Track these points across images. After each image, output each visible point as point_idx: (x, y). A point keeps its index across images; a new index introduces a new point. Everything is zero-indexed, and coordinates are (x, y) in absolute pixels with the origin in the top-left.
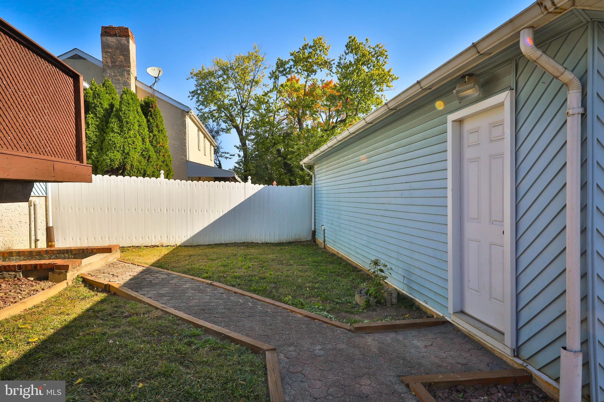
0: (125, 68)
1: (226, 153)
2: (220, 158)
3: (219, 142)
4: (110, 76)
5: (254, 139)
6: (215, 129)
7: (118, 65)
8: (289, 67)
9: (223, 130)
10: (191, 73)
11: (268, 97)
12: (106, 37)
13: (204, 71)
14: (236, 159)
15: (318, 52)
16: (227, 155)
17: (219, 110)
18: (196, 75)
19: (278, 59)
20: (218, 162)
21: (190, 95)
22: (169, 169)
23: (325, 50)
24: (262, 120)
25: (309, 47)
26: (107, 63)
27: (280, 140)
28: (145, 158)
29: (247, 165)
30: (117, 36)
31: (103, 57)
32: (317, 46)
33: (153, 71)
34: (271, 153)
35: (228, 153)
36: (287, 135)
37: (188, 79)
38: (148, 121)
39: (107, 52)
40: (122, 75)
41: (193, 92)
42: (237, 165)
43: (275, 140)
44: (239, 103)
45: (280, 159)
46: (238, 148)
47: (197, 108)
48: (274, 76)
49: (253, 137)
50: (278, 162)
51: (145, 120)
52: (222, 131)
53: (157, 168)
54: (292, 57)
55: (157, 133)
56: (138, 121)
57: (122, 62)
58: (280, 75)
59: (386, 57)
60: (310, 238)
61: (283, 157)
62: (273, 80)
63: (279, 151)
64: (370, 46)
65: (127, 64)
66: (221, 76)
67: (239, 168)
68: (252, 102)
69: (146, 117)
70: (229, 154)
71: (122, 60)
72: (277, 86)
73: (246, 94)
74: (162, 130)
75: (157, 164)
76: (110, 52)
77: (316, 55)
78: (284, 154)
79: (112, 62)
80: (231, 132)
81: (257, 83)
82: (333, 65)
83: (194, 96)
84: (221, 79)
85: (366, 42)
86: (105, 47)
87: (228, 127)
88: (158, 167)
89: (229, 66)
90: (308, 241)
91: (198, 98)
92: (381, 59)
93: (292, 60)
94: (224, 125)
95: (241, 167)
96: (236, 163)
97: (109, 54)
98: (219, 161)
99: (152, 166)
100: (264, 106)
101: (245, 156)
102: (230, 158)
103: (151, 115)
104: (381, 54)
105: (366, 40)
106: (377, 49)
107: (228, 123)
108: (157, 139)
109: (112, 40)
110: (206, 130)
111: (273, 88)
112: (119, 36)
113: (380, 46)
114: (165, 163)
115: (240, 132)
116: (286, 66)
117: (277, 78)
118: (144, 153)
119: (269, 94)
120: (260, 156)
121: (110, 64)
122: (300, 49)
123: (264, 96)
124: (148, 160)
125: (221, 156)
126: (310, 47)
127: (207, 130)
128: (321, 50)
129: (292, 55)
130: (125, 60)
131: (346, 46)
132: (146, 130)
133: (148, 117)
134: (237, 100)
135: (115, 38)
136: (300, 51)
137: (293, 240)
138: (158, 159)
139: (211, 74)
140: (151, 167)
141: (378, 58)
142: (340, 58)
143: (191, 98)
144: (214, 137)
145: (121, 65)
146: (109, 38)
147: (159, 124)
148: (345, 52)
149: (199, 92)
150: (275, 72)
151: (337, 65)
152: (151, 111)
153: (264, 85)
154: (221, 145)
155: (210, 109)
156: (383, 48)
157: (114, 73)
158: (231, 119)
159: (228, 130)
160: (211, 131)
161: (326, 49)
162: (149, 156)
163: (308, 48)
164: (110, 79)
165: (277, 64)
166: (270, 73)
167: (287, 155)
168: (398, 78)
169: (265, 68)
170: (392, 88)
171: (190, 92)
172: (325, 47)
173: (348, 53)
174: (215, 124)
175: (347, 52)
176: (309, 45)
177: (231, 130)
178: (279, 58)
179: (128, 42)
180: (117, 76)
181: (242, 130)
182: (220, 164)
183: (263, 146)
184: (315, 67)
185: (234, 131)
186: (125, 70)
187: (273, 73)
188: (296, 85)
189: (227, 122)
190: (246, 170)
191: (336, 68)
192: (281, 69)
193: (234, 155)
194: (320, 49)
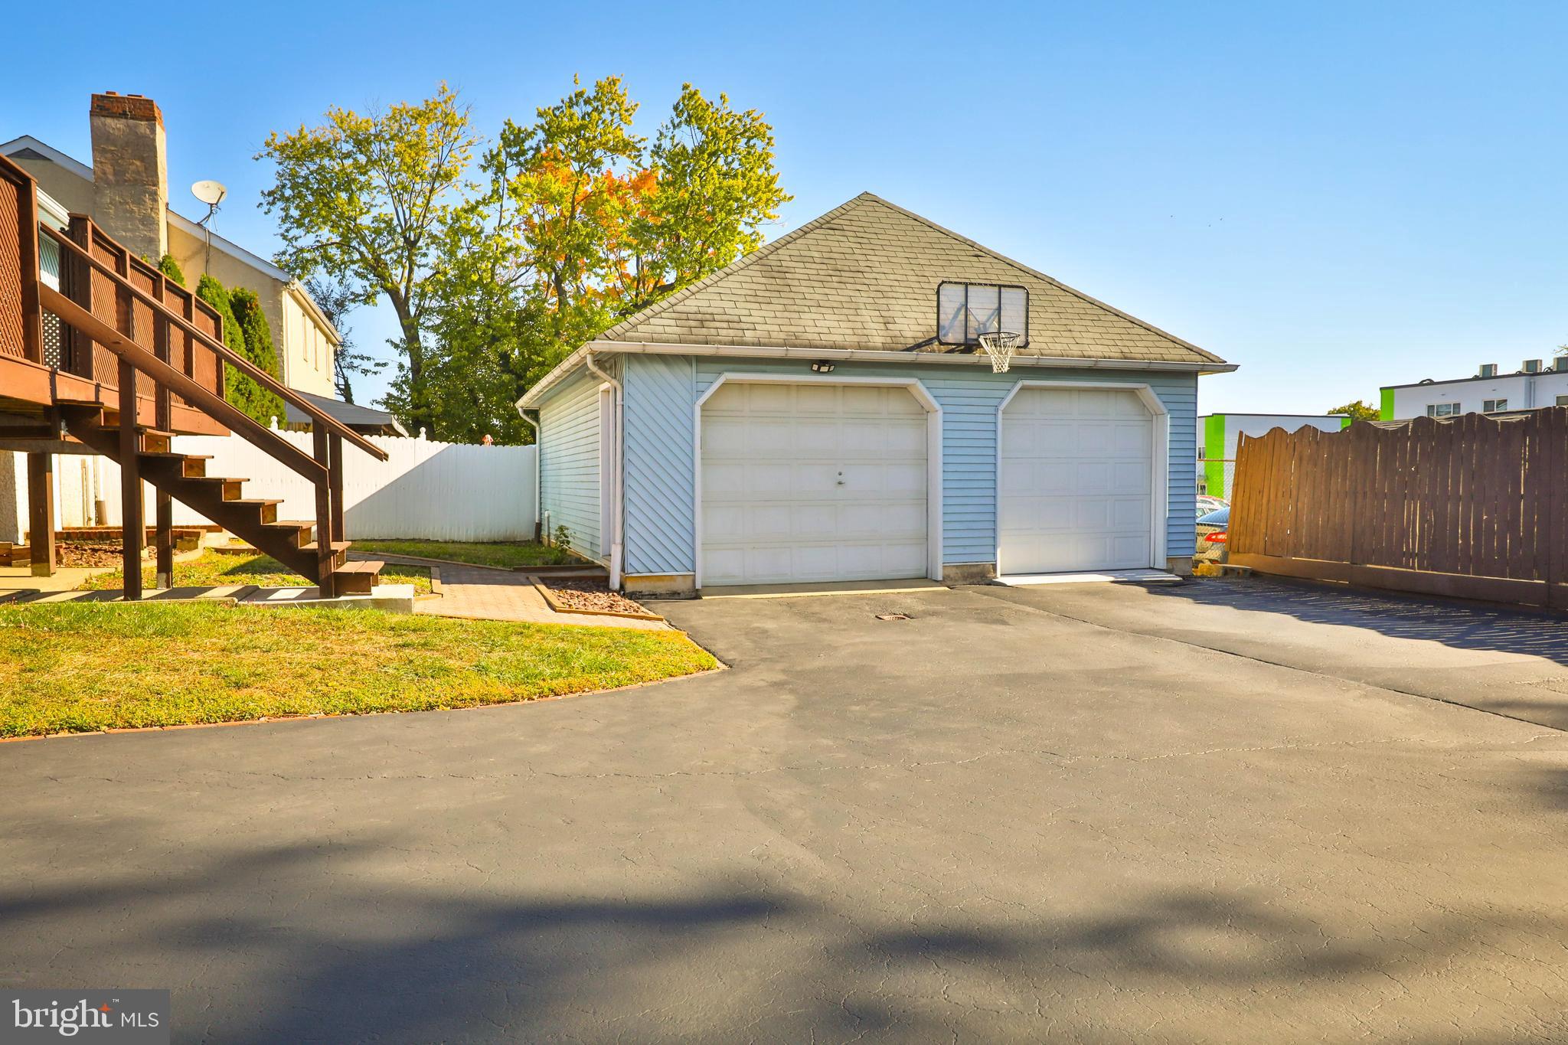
0: (147, 187)
1: (362, 358)
2: (347, 372)
3: (345, 330)
4: (111, 203)
5: (439, 326)
6: (336, 296)
7: (130, 180)
8: (534, 146)
9: (356, 298)
10: (268, 144)
11: (478, 215)
12: (103, 119)
13: (303, 142)
14: (392, 374)
15: (606, 115)
16: (366, 365)
17: (344, 245)
18: (282, 149)
19: (506, 124)
20: (342, 381)
21: (262, 199)
22: (281, 414)
23: (623, 112)
24: (462, 276)
25: (584, 101)
26: (105, 173)
27: (508, 330)
28: (242, 394)
29: (420, 393)
30: (126, 118)
31: (95, 161)
32: (605, 96)
33: (205, 191)
34: (486, 361)
35: (368, 359)
36: (527, 317)
37: (257, 159)
38: (245, 332)
39: (104, 151)
40: (140, 202)
41: (270, 194)
42: (394, 392)
43: (494, 330)
44: (399, 230)
45: (506, 377)
46: (396, 346)
47: (282, 235)
48: (493, 163)
49: (437, 320)
50: (503, 384)
51: (240, 331)
52: (353, 301)
53: (262, 411)
54: (541, 121)
55: (260, 353)
56: (230, 333)
57: (138, 173)
58: (509, 163)
59: (768, 143)
60: (531, 536)
61: (516, 374)
62: (490, 174)
63: (505, 357)
64: (731, 112)
65: (150, 179)
66: (348, 155)
67: (399, 399)
68: (436, 228)
69: (241, 325)
70: (372, 363)
71: (140, 169)
72: (501, 191)
73: (420, 201)
74: (268, 347)
75: (263, 406)
76: (112, 152)
77: (600, 122)
78: (518, 367)
79: (115, 174)
80: (377, 301)
81: (448, 176)
82: (643, 152)
83: (273, 203)
84: (348, 162)
85: (720, 102)
86: (100, 140)
87: (369, 289)
88: (264, 409)
89: (372, 131)
90: (529, 541)
91: (286, 209)
92: (759, 144)
93: (542, 127)
94: (358, 285)
95: (405, 396)
96: (394, 385)
97: (109, 155)
98: (344, 378)
99: (255, 407)
100: (465, 241)
101: (416, 368)
102: (376, 373)
103: (250, 323)
104: (758, 134)
105: (721, 98)
106: (748, 121)
107: (368, 280)
108: (260, 362)
109: (115, 125)
110: (311, 298)
111: (491, 197)
112: (132, 118)
113: (754, 115)
114: (274, 403)
115: (401, 304)
116: (527, 145)
117: (501, 169)
118: (240, 386)
119: (481, 208)
120: (456, 370)
121: (111, 177)
122: (563, 101)
123: (466, 211)
124: (247, 398)
125: (351, 367)
126: (587, 102)
127: (314, 297)
128: (614, 112)
129: (540, 115)
130: (146, 169)
131: (676, 108)
132: (242, 349)
133: (245, 326)
134: (395, 222)
135: (123, 121)
136: (562, 107)
137: (501, 539)
138: (264, 396)
139: (322, 148)
140: (253, 410)
141: (752, 143)
142: (661, 134)
143: (265, 208)
144: (330, 316)
145: (136, 180)
146: (109, 121)
147: (263, 336)
148: (672, 122)
149: (288, 193)
150: (498, 154)
151: (652, 151)
152: (249, 314)
153: (466, 185)
154: (350, 337)
155: (318, 238)
156: (760, 121)
157: (121, 196)
158: (376, 268)
159: (368, 298)
160: (323, 300)
161: (627, 111)
162: (250, 391)
163: (582, 103)
164: (111, 209)
165: (502, 135)
166: (485, 156)
167: (526, 369)
168: (792, 197)
169: (470, 143)
170: (777, 221)
171: (262, 192)
172: (624, 107)
173: (678, 125)
174: (334, 280)
175: (676, 121)
176: (585, 96)
177: (378, 296)
178: (509, 120)
179: (153, 131)
180: (128, 203)
181: (407, 299)
182: (347, 385)
183: (465, 344)
184: (598, 154)
185: (384, 300)
186: (145, 192)
187: (493, 157)
188: (553, 186)
189: (367, 277)
190: (417, 404)
191: (652, 157)
192: (514, 150)
193: (385, 365)
194: (612, 107)
